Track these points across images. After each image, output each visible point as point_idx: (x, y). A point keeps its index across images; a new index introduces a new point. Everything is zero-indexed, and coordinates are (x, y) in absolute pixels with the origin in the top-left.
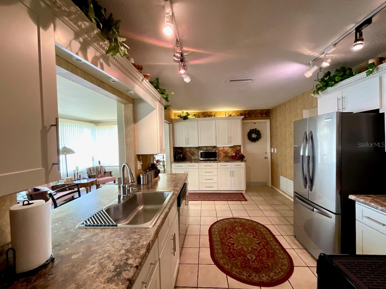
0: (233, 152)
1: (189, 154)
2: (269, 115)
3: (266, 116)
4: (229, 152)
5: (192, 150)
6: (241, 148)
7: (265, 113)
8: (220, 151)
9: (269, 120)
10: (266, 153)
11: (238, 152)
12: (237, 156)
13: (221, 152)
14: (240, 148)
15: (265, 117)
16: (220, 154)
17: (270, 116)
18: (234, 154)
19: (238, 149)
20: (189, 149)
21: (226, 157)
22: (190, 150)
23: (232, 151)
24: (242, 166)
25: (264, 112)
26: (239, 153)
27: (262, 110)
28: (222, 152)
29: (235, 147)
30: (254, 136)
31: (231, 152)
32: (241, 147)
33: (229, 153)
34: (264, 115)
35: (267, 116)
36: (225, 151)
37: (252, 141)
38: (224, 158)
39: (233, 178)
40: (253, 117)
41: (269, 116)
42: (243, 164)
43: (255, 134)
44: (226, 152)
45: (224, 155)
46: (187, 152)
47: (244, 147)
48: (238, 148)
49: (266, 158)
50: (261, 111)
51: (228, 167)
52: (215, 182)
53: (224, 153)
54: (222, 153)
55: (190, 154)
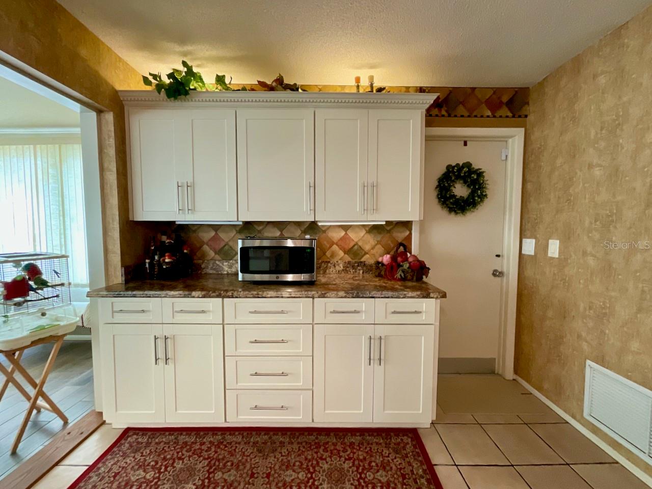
0: (379, 249)
1: (212, 254)
2: (523, 113)
3: (510, 114)
4: (367, 247)
5: (222, 235)
6: (411, 234)
7: (510, 104)
8: (333, 243)
9: (523, 130)
10: (498, 256)
11: (402, 249)
12: (399, 266)
13: (335, 247)
14: (408, 233)
15: (507, 117)
16: (333, 255)
17: (526, 116)
18: (386, 259)
19: (400, 241)
20: (213, 233)
21: (353, 267)
22: (215, 238)
23: (379, 246)
24: (423, 318)
25: (505, 99)
26: (404, 255)
27: (498, 91)
28: (342, 248)
29: (389, 231)
30: (460, 190)
31: (373, 248)
32: (410, 230)
33: (366, 253)
34: (505, 111)
35: (513, 117)
36: (352, 244)
37: (451, 210)
38: (345, 270)
39: (379, 370)
40: (462, 116)
41: (520, 116)
42: (429, 307)
43: (465, 182)
44: (356, 247)
45: (348, 258)
46: (203, 243)
47: (422, 231)
48: (400, 235)
49: (497, 274)
50: (494, 93)
51: (363, 318)
52: (300, 384)
53: (347, 252)
54: (341, 253)
55: (216, 253)
